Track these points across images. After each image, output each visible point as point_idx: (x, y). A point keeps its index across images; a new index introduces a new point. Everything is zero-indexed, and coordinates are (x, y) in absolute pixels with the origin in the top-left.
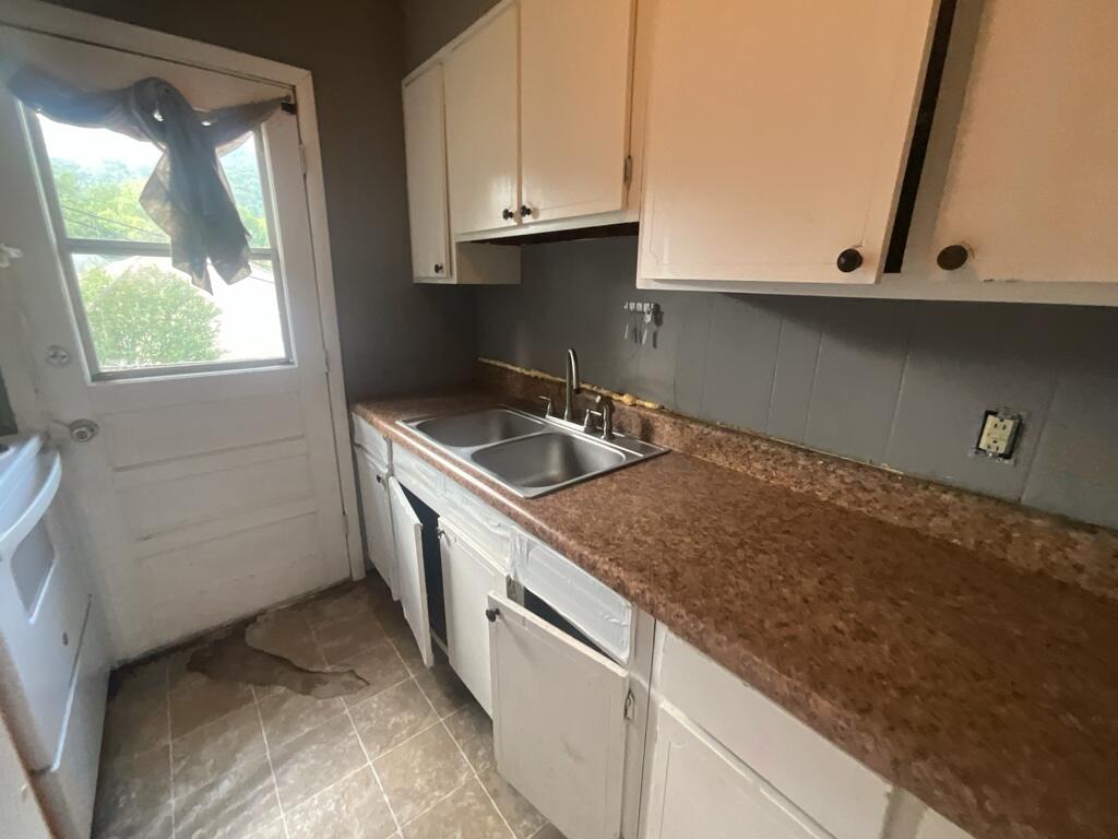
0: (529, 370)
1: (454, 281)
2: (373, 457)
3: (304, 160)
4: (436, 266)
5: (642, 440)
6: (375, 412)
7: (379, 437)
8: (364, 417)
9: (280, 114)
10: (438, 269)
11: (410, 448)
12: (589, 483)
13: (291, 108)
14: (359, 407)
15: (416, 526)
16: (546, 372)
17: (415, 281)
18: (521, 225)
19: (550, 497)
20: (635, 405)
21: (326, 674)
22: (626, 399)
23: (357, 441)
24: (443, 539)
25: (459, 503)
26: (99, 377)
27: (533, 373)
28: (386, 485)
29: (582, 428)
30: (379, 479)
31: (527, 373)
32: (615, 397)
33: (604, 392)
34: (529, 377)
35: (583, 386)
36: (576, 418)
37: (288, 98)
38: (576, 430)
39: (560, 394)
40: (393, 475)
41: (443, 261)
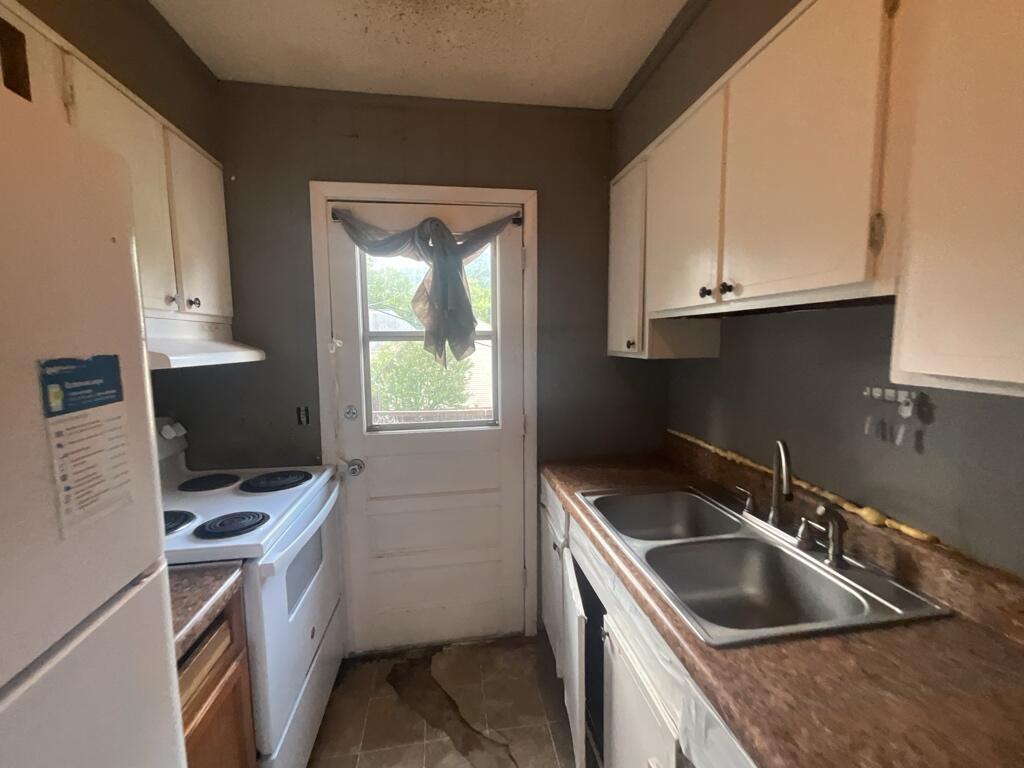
0: (725, 451)
1: (645, 356)
2: (553, 521)
3: (524, 259)
4: (629, 342)
5: (897, 580)
6: (559, 479)
7: (559, 504)
8: (549, 480)
9: (511, 227)
10: (630, 344)
11: (584, 527)
12: (805, 643)
13: (518, 220)
14: (546, 470)
15: (580, 618)
16: (745, 457)
17: (610, 354)
18: (720, 302)
19: (744, 653)
20: (883, 526)
21: (485, 738)
22: (867, 514)
23: (542, 501)
24: (607, 641)
25: (627, 609)
26: (371, 429)
27: (730, 455)
28: (561, 555)
29: (795, 541)
30: (555, 546)
31: (722, 454)
32: (847, 506)
33: (830, 497)
34: (725, 458)
35: (797, 483)
36: (786, 524)
37: (518, 213)
38: (787, 543)
39: (764, 486)
40: (568, 547)
41: (635, 336)
